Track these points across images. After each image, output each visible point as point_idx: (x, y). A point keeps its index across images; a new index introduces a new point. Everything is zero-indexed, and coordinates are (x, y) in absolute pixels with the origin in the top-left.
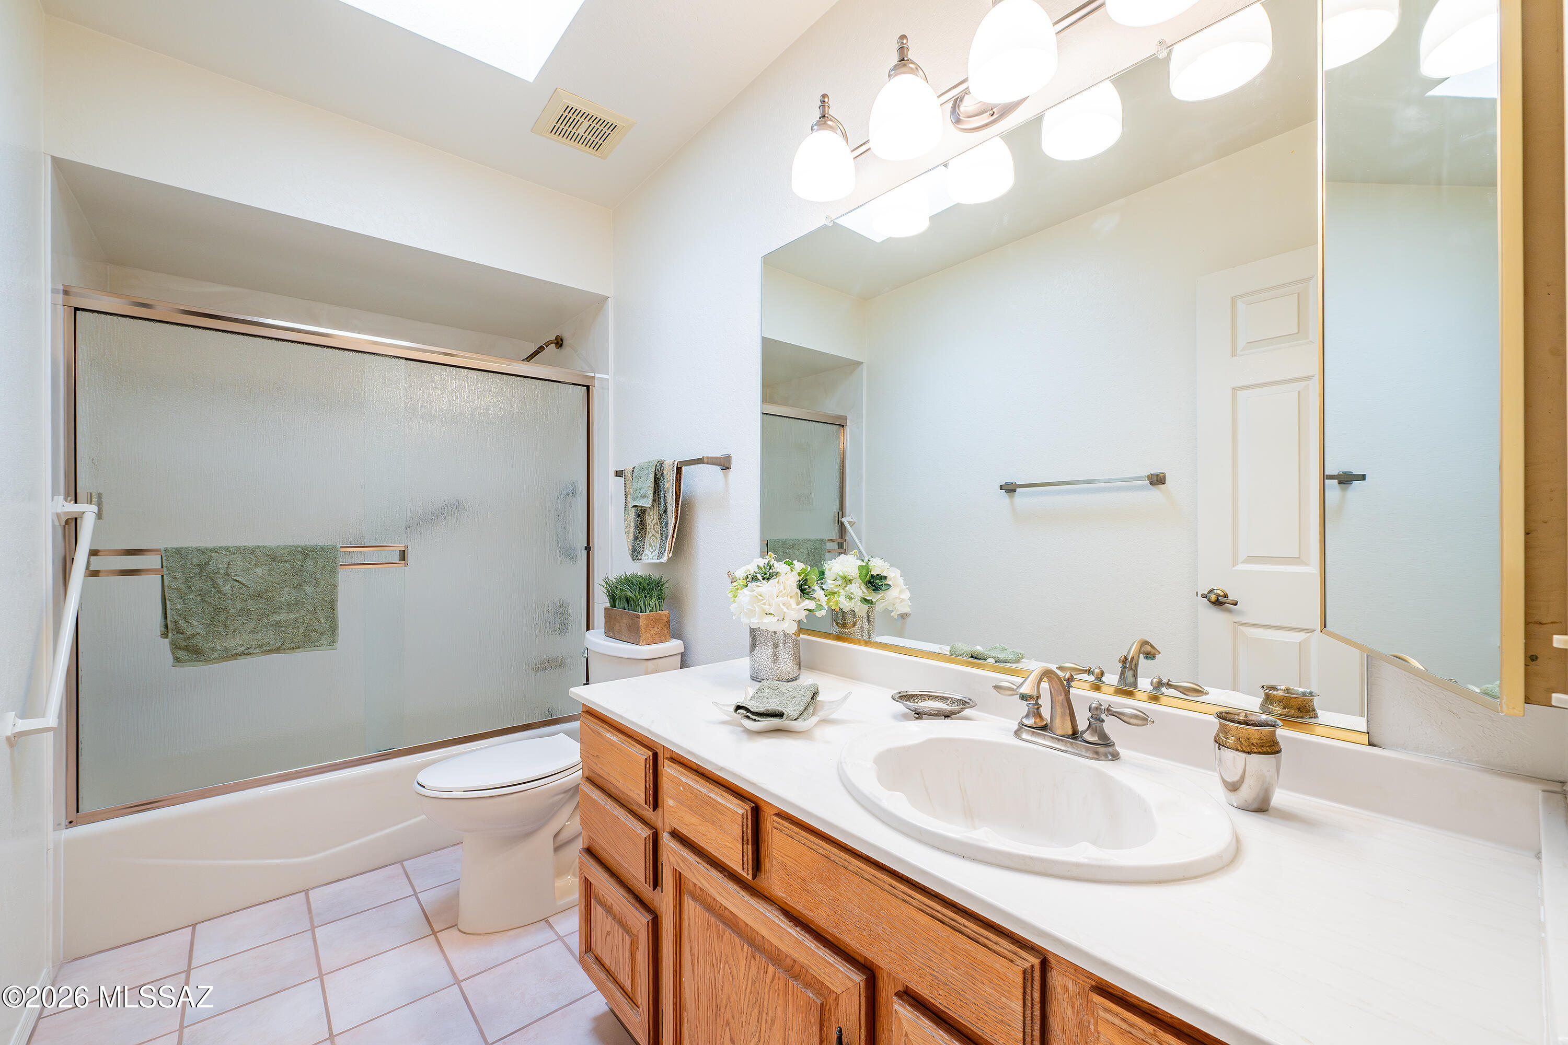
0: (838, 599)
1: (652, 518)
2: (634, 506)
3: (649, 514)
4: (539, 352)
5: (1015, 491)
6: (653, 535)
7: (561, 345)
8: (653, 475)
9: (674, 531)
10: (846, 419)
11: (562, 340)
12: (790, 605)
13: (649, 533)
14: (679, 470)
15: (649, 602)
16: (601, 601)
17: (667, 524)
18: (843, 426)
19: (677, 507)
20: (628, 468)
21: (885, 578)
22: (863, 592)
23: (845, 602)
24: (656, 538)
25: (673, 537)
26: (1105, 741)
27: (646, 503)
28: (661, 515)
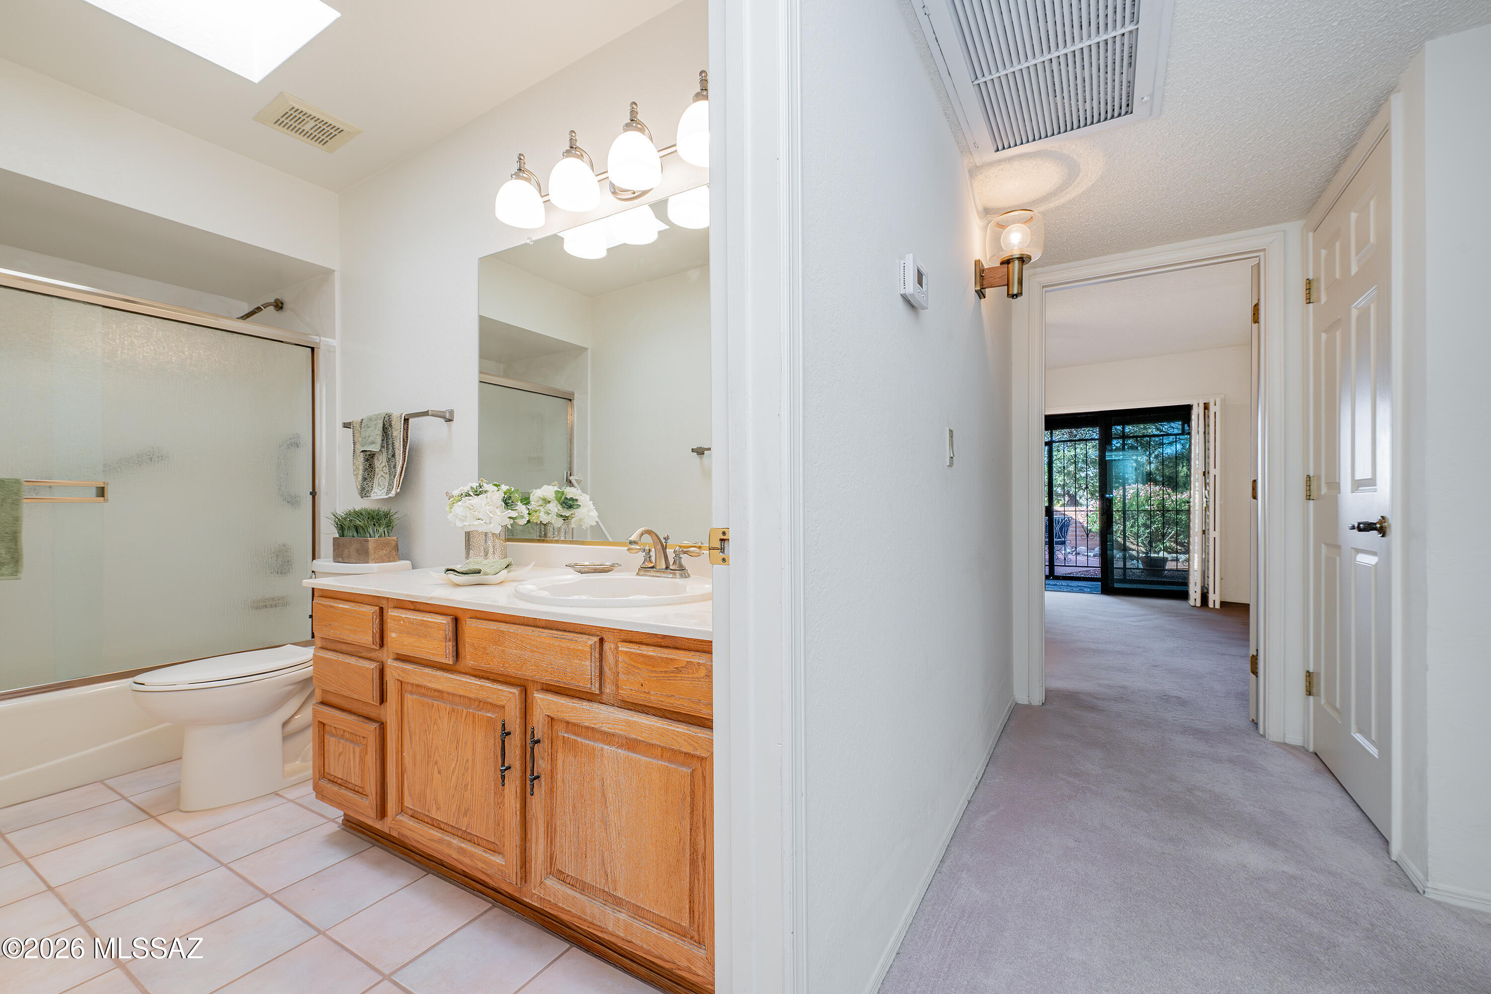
0: (538, 515)
1: (381, 461)
2: (363, 451)
3: (378, 458)
4: (256, 312)
5: (704, 454)
6: (382, 476)
7: (281, 308)
8: (381, 425)
9: (402, 471)
10: (574, 394)
11: (282, 304)
12: (496, 513)
13: (378, 474)
14: (406, 420)
15: (378, 528)
16: (328, 532)
17: (395, 467)
18: (571, 400)
19: (404, 452)
20: (355, 418)
21: (577, 500)
22: (559, 510)
23: (544, 516)
24: (385, 478)
25: (401, 475)
26: (682, 569)
27: (375, 448)
28: (389, 459)
